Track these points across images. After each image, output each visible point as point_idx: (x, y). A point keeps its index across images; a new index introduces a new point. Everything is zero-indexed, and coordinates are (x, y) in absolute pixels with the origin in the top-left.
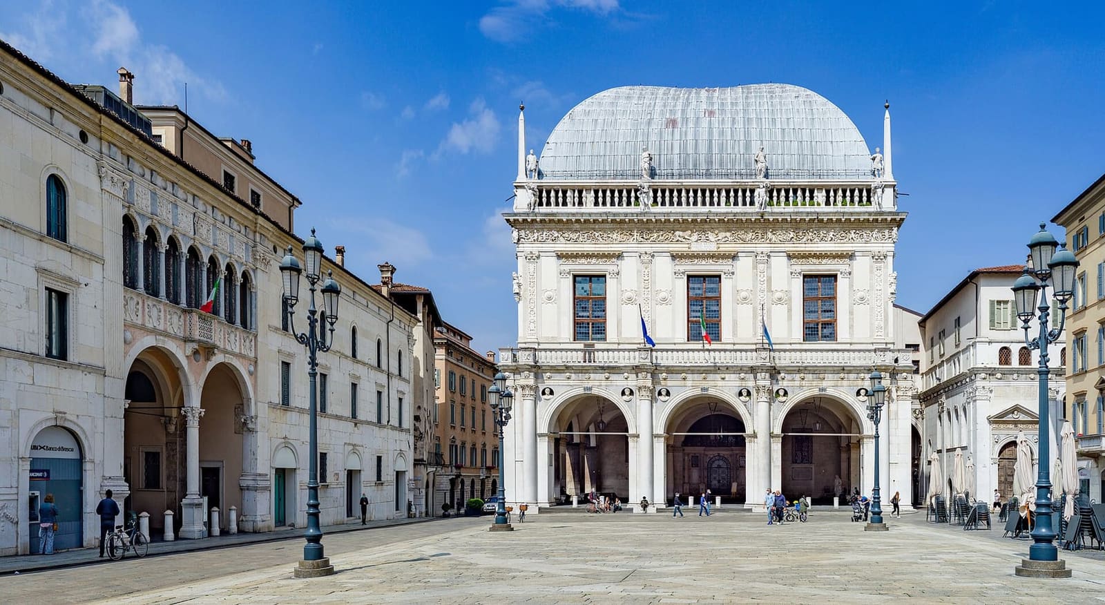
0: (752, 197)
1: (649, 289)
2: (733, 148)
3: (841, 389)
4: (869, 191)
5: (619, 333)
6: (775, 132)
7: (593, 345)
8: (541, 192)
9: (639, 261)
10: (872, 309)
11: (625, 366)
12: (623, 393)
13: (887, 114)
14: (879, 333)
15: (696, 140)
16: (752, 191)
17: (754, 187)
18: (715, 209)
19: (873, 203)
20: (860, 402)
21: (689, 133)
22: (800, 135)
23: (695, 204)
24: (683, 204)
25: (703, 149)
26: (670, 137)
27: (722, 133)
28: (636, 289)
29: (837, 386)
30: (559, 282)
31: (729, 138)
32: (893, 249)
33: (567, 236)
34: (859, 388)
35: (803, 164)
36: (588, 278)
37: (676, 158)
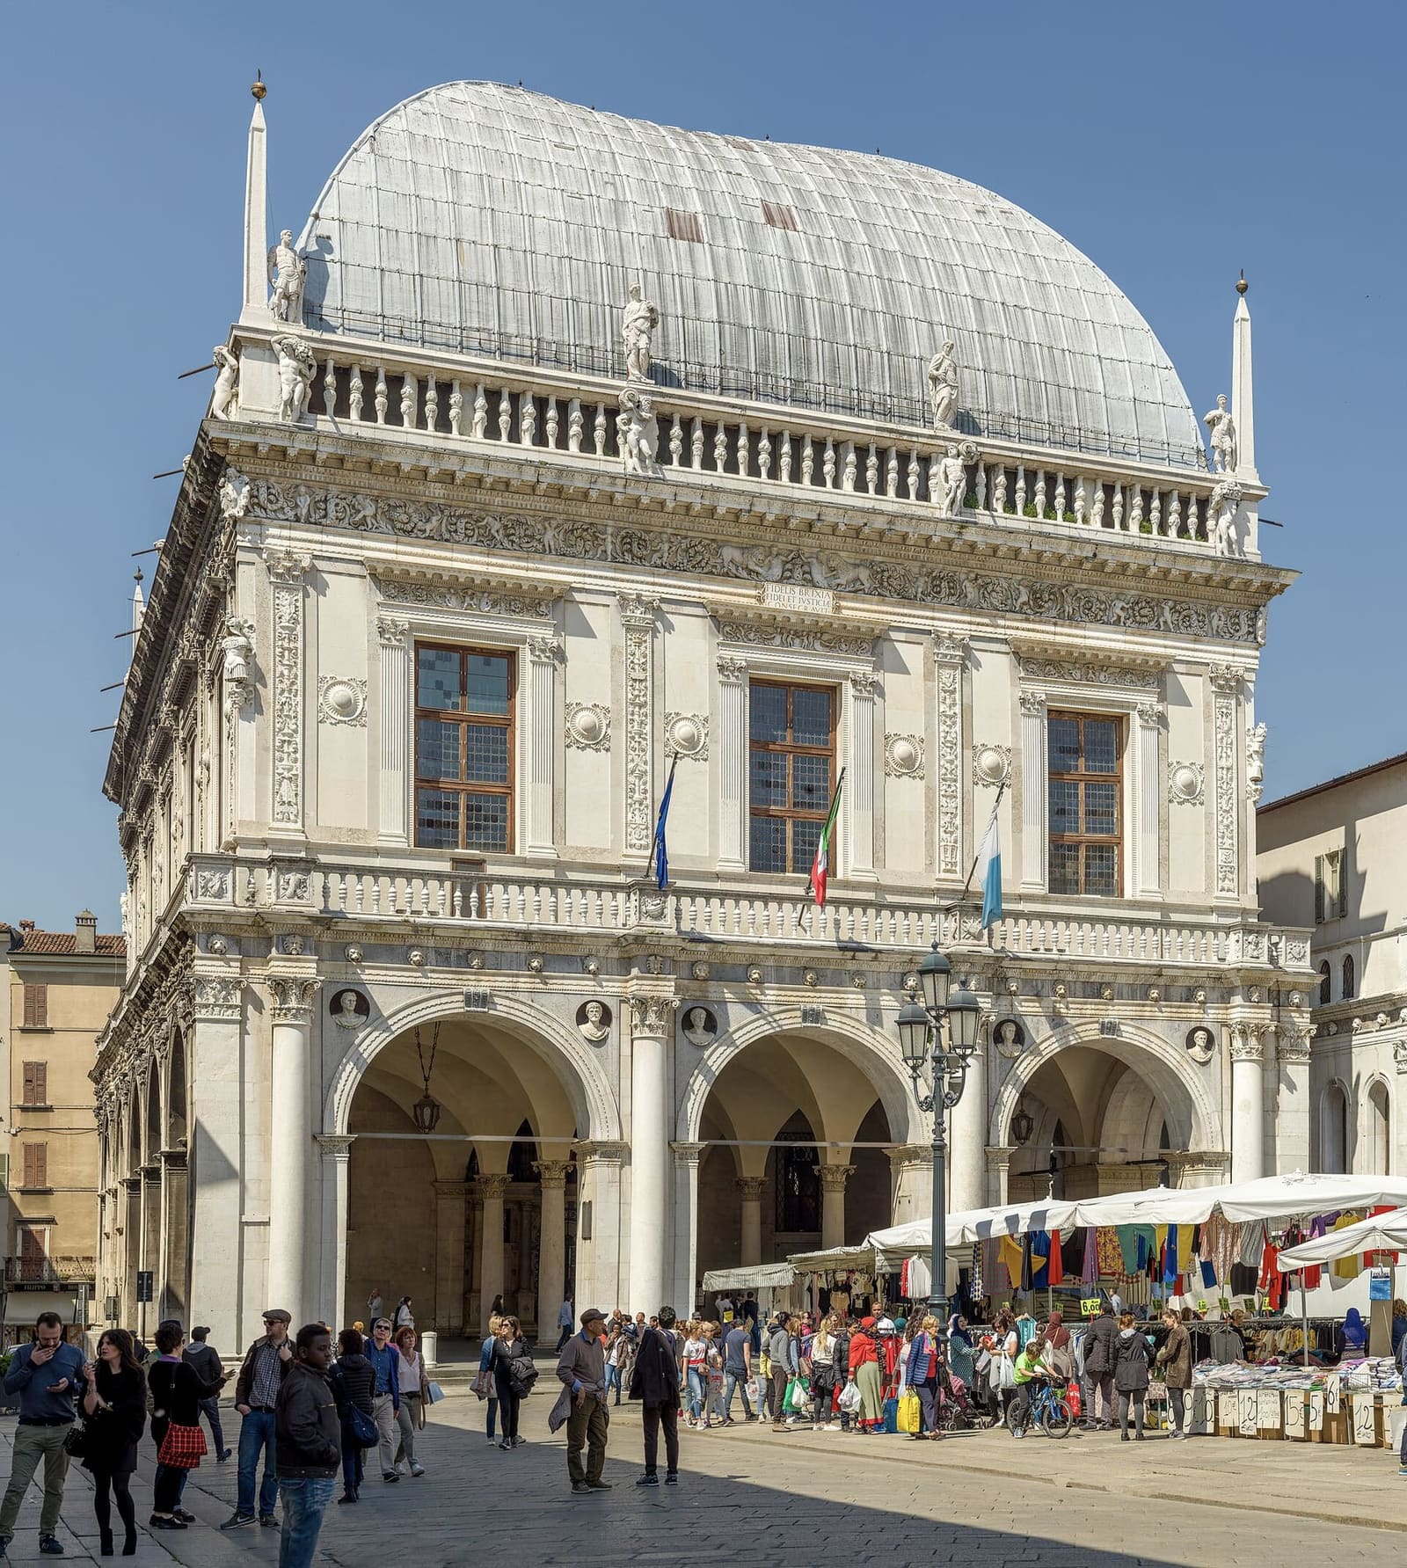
0: (924, 478)
1: (648, 709)
2: (862, 333)
3: (1152, 1027)
4: (1203, 504)
5: (558, 832)
6: (960, 305)
7: (479, 864)
8: (322, 370)
9: (618, 621)
10: (1208, 815)
11: (591, 935)
12: (582, 1017)
13: (1242, 310)
14: (1227, 884)
15: (762, 291)
16: (925, 461)
17: (931, 449)
18: (826, 494)
19: (1210, 535)
20: (1194, 1065)
21: (736, 264)
22: (1022, 324)
23: (774, 473)
24: (742, 468)
25: (781, 320)
26: (686, 269)
27: (825, 282)
28: (608, 704)
29: (1141, 1019)
30: (372, 658)
31: (846, 299)
32: (1254, 664)
33: (404, 518)
34: (1193, 1025)
35: (1039, 407)
36: (456, 656)
37: (711, 332)
